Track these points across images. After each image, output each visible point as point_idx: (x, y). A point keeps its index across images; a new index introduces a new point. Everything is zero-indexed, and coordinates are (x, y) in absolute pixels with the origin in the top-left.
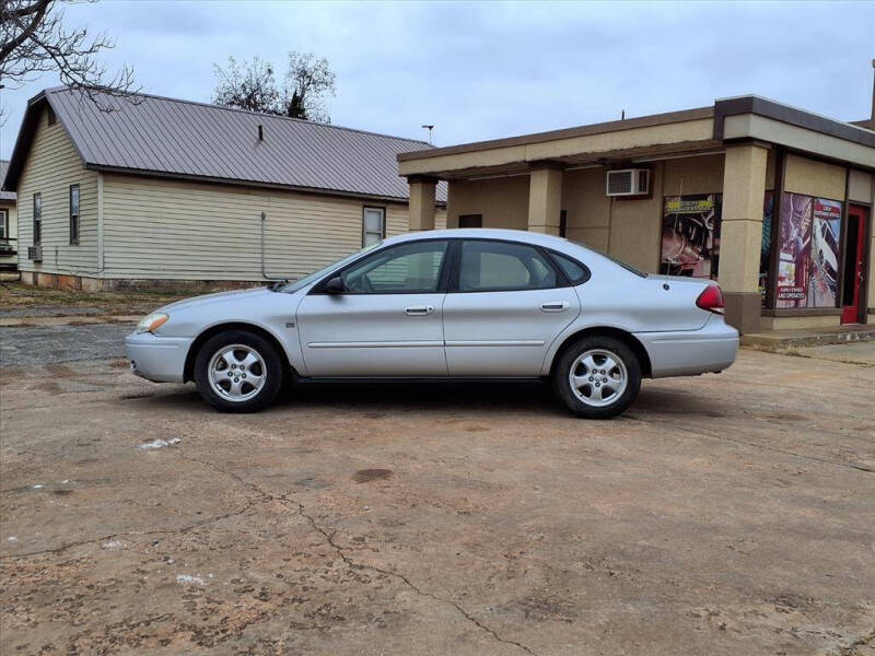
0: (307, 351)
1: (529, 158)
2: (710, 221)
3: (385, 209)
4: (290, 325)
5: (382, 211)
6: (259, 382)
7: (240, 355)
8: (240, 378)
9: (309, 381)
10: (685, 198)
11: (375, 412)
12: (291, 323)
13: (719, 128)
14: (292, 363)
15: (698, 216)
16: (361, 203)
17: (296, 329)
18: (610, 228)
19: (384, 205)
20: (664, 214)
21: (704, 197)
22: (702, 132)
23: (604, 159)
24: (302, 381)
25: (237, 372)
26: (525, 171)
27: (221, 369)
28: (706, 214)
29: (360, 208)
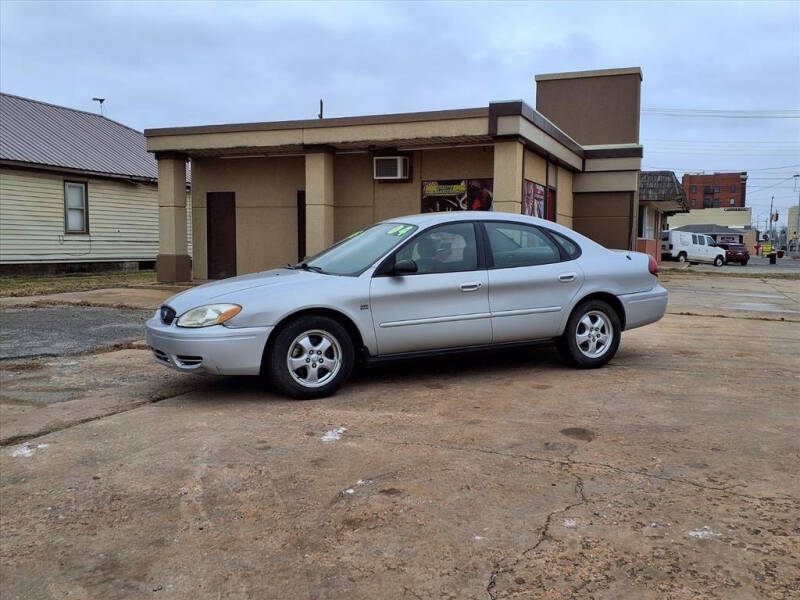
0: (379, 331)
1: (307, 141)
2: (464, 202)
3: (86, 184)
4: (364, 307)
5: (83, 186)
6: (335, 366)
7: (316, 340)
8: (318, 363)
9: (376, 360)
10: (441, 183)
11: (441, 382)
12: (365, 305)
13: (493, 125)
14: (365, 344)
15: (453, 198)
16: (61, 177)
17: (368, 311)
18: (374, 207)
19: (86, 180)
20: (422, 195)
21: (458, 182)
22: (479, 128)
23: (374, 146)
24: (372, 360)
25: (315, 357)
26: (300, 152)
27: (297, 357)
28: (460, 196)
29: (61, 183)
